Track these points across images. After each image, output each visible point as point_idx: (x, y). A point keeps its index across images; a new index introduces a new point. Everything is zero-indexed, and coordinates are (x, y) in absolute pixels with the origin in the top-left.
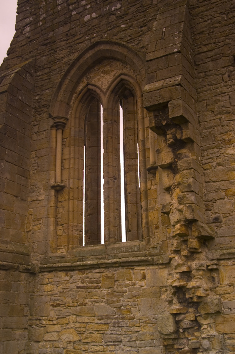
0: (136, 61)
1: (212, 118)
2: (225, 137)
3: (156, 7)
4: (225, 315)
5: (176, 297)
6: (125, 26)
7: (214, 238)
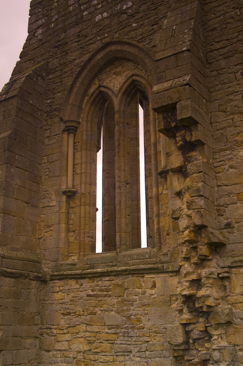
0: (147, 61)
1: (225, 119)
2: (237, 138)
3: (168, 4)
4: (237, 325)
5: (186, 306)
6: (136, 25)
7: (226, 245)
